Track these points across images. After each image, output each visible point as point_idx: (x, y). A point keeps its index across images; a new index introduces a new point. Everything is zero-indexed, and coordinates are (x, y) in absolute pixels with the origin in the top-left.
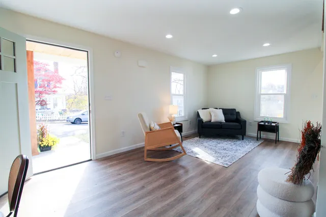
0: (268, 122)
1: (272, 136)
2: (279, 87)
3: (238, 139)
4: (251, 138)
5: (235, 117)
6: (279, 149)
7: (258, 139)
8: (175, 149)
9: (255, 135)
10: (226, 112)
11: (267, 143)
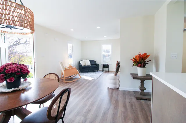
0: (106, 64)
1: (107, 69)
2: (106, 50)
3: (96, 72)
4: (100, 71)
5: (94, 63)
6: (110, 73)
7: (103, 71)
8: (74, 77)
9: (102, 70)
10: (91, 61)
11: (106, 72)
